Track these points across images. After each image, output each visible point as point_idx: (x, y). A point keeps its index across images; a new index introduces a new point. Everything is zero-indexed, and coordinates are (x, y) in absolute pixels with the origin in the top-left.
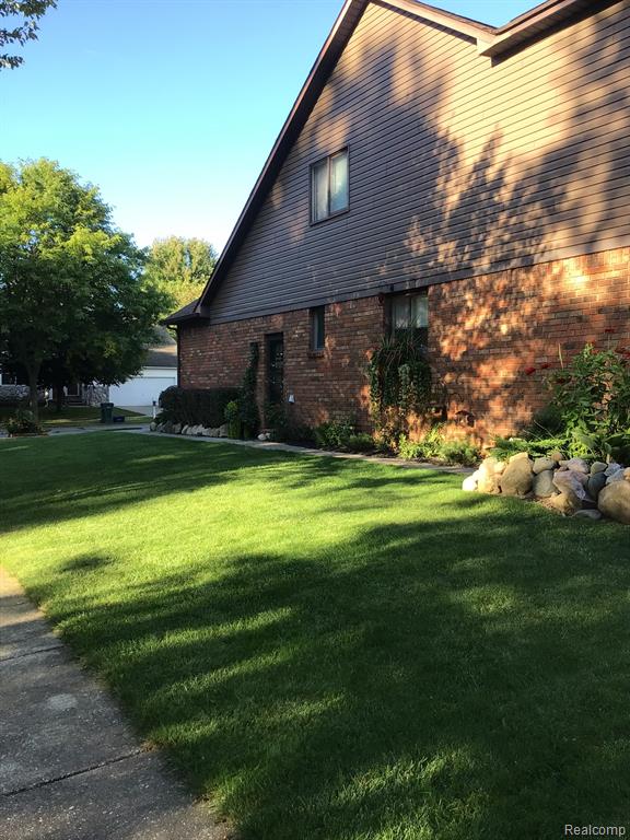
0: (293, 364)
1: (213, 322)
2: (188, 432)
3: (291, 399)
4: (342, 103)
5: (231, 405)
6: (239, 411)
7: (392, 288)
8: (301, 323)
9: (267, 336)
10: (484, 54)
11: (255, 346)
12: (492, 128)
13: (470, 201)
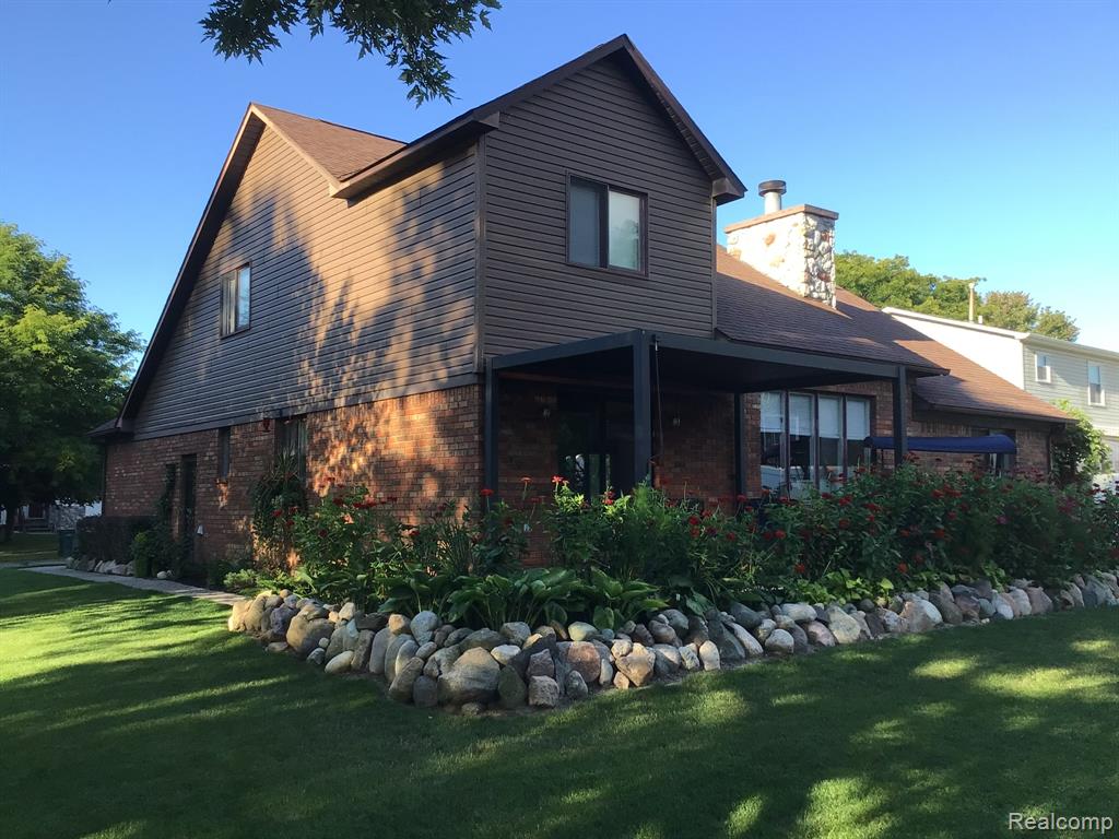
0: (204, 490)
1: (136, 438)
2: (101, 570)
3: (200, 531)
4: (239, 240)
5: (140, 536)
6: (147, 545)
7: (281, 413)
8: (211, 445)
9: (183, 456)
10: (335, 196)
11: (172, 467)
12: (345, 275)
13: (332, 335)
